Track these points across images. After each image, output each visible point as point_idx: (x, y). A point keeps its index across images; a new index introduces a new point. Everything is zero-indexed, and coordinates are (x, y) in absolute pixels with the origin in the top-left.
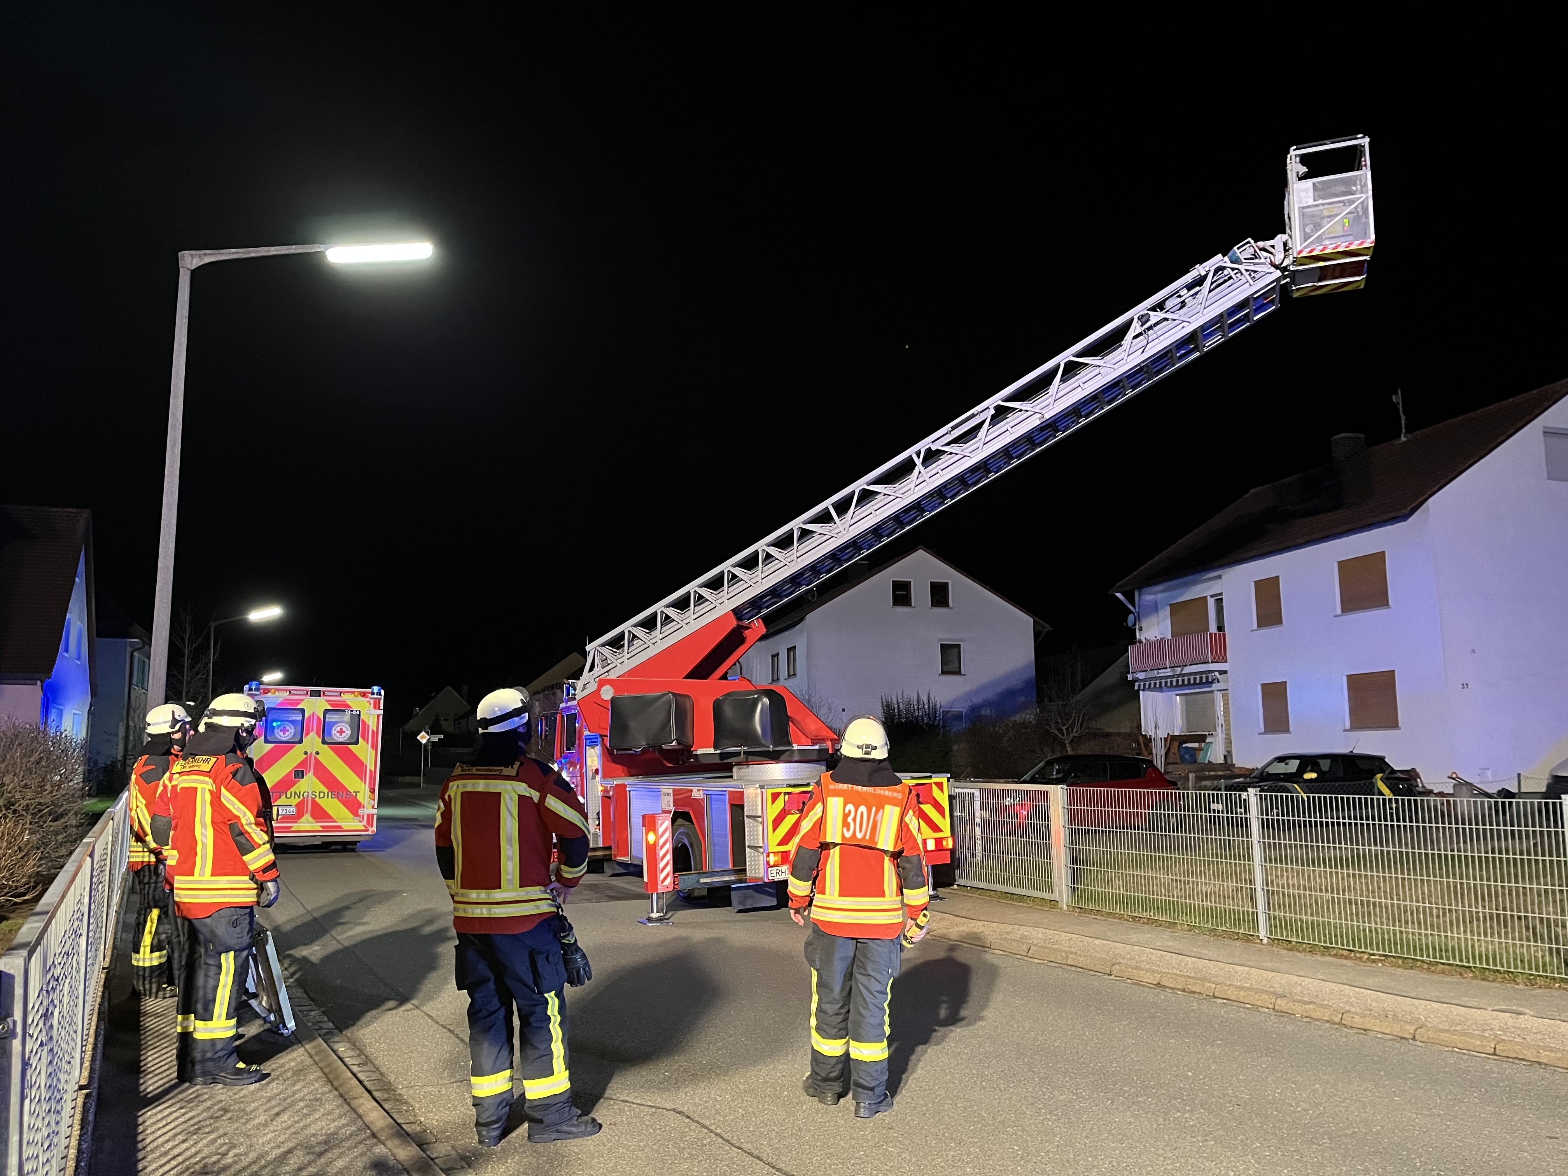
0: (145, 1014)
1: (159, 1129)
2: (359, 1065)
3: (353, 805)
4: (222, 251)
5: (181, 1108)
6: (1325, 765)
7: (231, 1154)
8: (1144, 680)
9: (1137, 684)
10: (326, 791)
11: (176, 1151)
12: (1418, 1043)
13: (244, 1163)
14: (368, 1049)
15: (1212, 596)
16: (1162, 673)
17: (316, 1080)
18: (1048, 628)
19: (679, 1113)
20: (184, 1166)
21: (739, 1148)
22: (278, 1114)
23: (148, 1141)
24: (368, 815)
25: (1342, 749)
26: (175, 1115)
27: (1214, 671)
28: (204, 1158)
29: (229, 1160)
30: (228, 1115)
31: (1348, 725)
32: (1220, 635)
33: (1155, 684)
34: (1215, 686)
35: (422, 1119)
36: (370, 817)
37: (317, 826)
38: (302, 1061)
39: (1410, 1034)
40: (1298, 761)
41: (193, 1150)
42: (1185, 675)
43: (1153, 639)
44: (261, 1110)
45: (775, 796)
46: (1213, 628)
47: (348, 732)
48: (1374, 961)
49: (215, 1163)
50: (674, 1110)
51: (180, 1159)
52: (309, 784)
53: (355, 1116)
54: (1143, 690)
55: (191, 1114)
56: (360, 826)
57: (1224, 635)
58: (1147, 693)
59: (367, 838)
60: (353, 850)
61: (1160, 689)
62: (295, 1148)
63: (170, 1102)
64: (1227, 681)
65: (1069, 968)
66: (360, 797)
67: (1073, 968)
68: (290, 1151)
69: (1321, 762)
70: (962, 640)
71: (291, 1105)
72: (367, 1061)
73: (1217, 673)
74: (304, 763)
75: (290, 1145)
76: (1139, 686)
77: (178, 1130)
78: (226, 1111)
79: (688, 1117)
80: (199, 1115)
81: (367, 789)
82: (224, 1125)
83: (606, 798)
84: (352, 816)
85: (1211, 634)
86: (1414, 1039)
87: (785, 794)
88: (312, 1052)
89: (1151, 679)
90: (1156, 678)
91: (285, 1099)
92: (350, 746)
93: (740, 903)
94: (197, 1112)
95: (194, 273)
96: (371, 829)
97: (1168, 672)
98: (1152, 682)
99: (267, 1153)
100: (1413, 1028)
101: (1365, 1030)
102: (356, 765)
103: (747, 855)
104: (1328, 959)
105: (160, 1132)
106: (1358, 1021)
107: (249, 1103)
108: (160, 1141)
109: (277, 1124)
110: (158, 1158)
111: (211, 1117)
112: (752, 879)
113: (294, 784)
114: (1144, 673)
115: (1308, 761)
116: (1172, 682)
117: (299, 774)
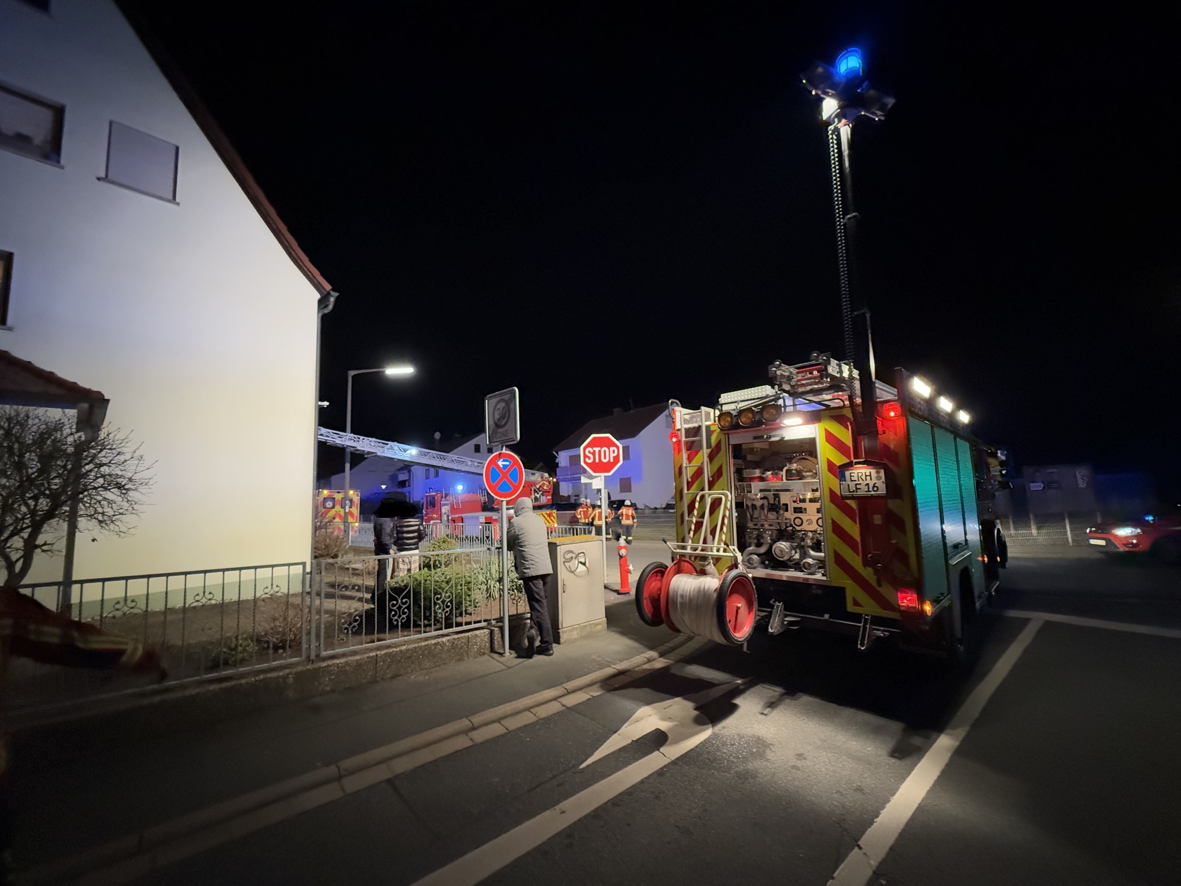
4: (359, 370)
43: (564, 466)
74: (335, 515)
95: (354, 377)
97: (569, 477)
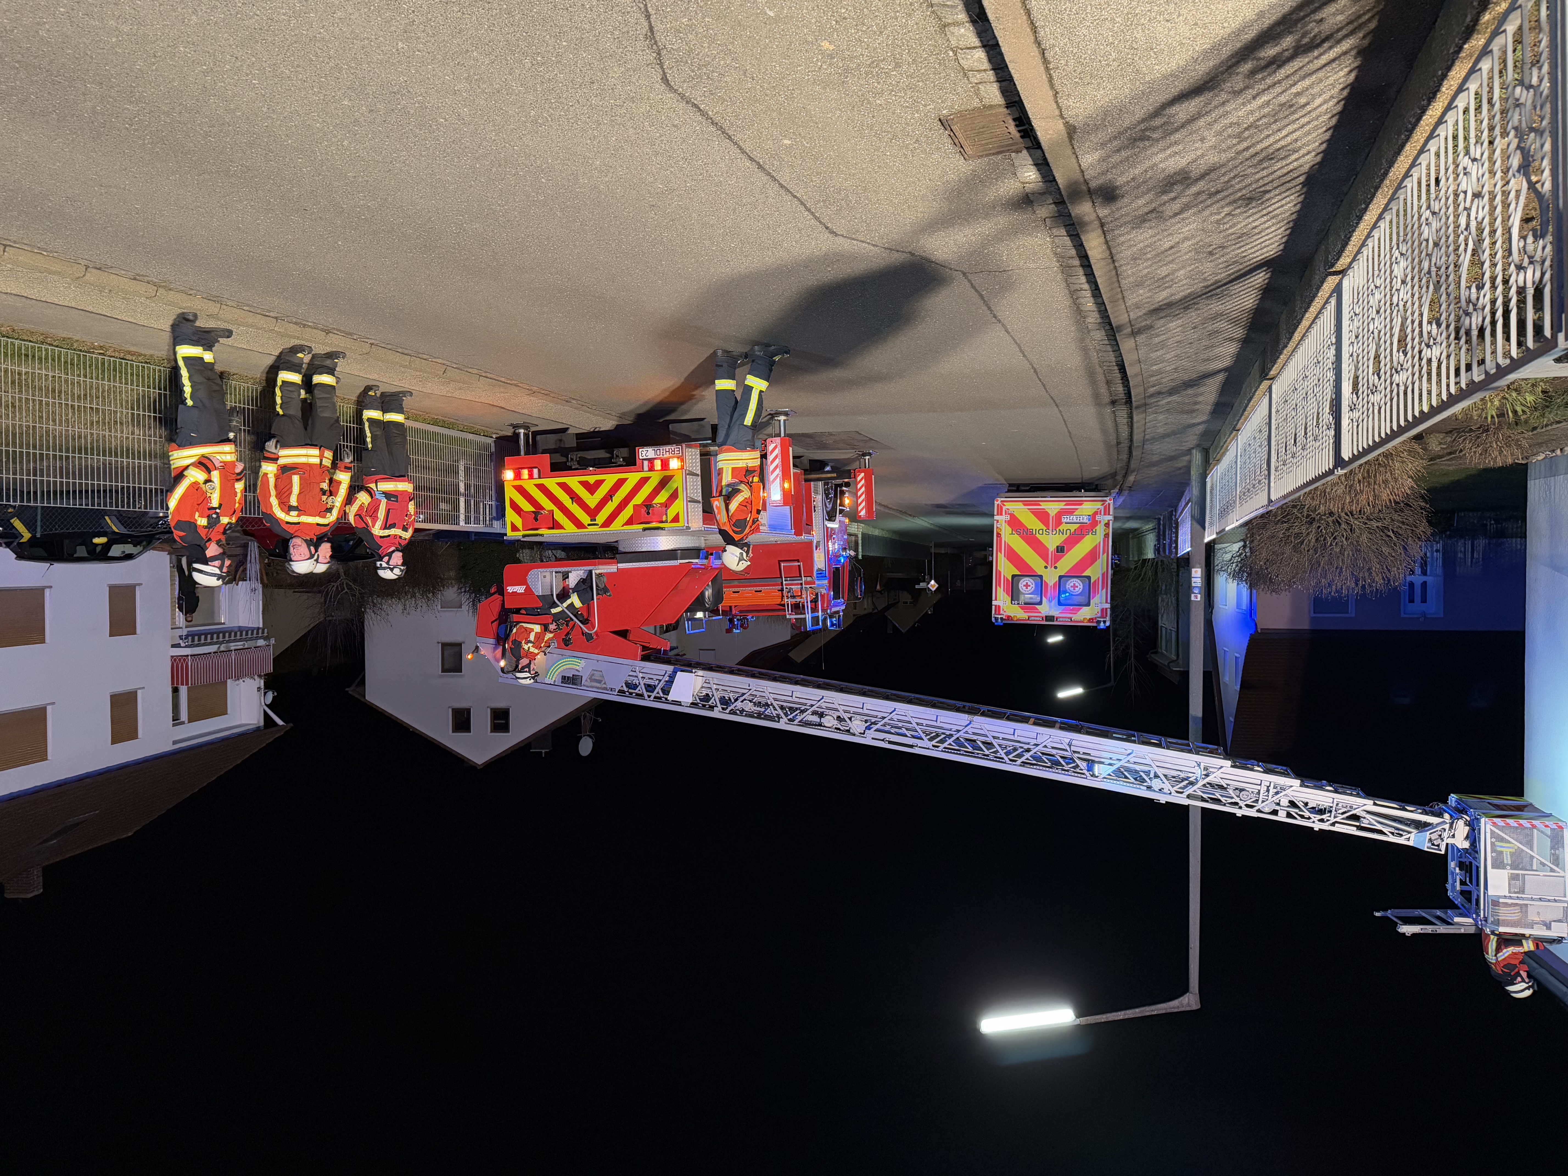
0: (1239, 341)
1: (1269, 239)
2: (1081, 289)
3: (1015, 523)
4: (1164, 1012)
5: (1245, 256)
6: (81, 551)
7: (1223, 215)
8: (257, 638)
9: (266, 634)
10: (1037, 535)
11: (1265, 218)
12: (83, 262)
13: (1215, 206)
14: (1068, 304)
15: (183, 723)
16: (239, 645)
17: (1129, 276)
18: (350, 690)
19: (833, 233)
20: (1263, 206)
21: (795, 197)
22: (1172, 247)
23: (1283, 229)
24: (1001, 514)
25: (61, 569)
26: (1253, 250)
27: (186, 647)
28: (1245, 212)
29: (1227, 210)
30: (1210, 249)
31: (47, 592)
32: (178, 684)
33: (247, 635)
34: (185, 632)
35: (1048, 239)
36: (1000, 513)
37: (1044, 506)
38: (1132, 294)
39: (90, 272)
40: (110, 554)
41: (1251, 219)
42: (216, 643)
43: (247, 680)
44: (1183, 252)
45: (676, 519)
46: (183, 690)
47: (1021, 585)
48: (101, 347)
49: (1239, 207)
50: (836, 235)
51: (1265, 212)
52: (1052, 541)
53: (1110, 243)
54: (258, 628)
55: (1239, 251)
56: (1008, 506)
57: (173, 683)
58: (256, 626)
59: (1002, 495)
60: (1010, 485)
61: (241, 629)
62: (1171, 217)
63: (1251, 262)
64: (173, 638)
65: (410, 352)
66: (1009, 530)
67: (406, 352)
68: (1176, 214)
69: (86, 555)
70: (441, 676)
71: (1158, 255)
72: (1074, 294)
73: (183, 645)
74: (1057, 559)
75: (1173, 220)
76: (263, 633)
77: (1256, 237)
78: (1211, 253)
79: (827, 228)
80: (1233, 250)
81: (1003, 536)
82: (1217, 240)
83: (810, 524)
84: (1015, 514)
85: (187, 684)
86: (87, 267)
87: (666, 522)
88: (1121, 301)
89: (251, 639)
90: (246, 640)
91: (1160, 261)
92: (1019, 573)
93: (703, 427)
94: (1233, 252)
95: (1185, 990)
96: (999, 502)
97: (233, 646)
98: (250, 636)
99: (1194, 215)
100: (86, 277)
101: (135, 279)
102: (1013, 557)
103: (699, 468)
104: (149, 352)
105: (1271, 236)
106: (141, 287)
107: (1190, 259)
108: (1273, 229)
109: (1176, 238)
110: (1281, 214)
111: (1224, 247)
112: (696, 446)
113: (1065, 541)
114: (258, 644)
115: (101, 555)
116: (230, 636)
117: (1061, 550)
